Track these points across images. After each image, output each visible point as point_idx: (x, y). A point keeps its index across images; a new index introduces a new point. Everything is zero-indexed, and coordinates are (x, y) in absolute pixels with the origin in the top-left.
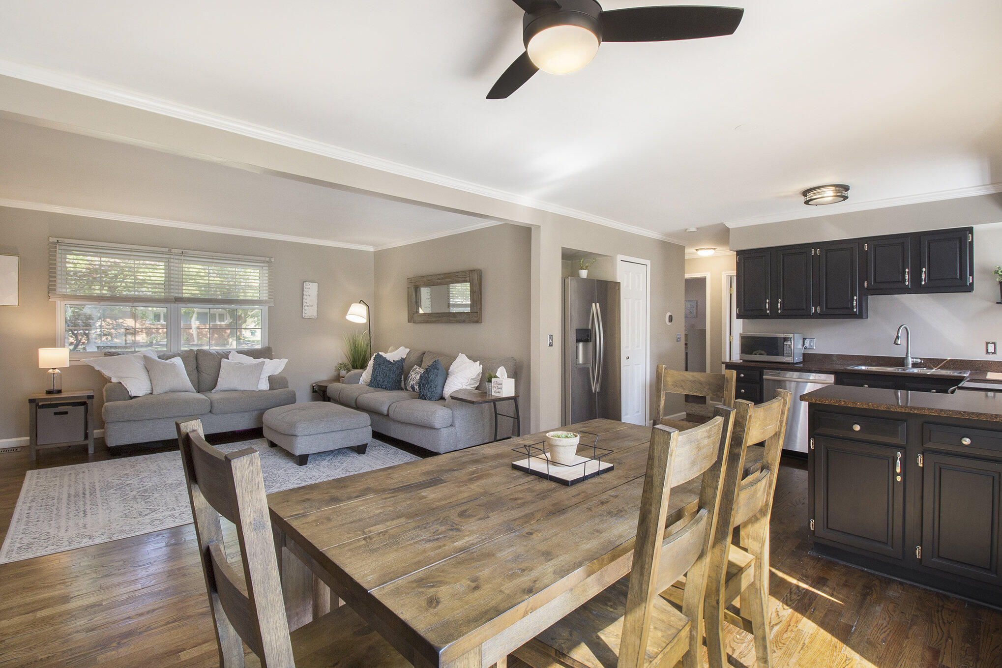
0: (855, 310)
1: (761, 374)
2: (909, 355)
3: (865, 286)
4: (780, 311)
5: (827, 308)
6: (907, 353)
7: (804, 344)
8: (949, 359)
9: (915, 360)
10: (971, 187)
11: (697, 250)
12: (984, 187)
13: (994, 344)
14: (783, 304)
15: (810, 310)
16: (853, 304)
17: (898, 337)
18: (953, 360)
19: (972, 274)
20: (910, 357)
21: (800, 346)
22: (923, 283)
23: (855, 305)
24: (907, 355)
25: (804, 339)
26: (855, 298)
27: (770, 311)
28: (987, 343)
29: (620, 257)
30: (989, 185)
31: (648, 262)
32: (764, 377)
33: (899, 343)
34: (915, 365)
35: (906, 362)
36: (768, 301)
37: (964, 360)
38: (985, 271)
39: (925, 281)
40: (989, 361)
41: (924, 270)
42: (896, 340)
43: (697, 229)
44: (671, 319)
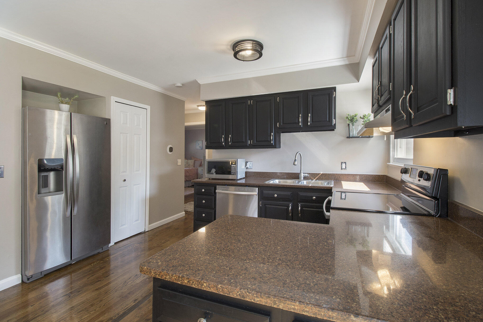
0: (272, 142)
1: (215, 189)
2: (302, 172)
3: (278, 125)
4: (230, 143)
5: (256, 141)
6: (301, 170)
7: (246, 165)
8: (322, 173)
9: (305, 175)
10: (334, 59)
11: (198, 106)
12: (342, 59)
13: (345, 163)
14: (232, 139)
15: (247, 142)
16: (271, 138)
17: (295, 160)
18: (324, 174)
19: (335, 118)
20: (302, 173)
21: (243, 167)
22: (309, 124)
23: (272, 139)
24: (301, 172)
25: (246, 163)
26: (272, 134)
27: (225, 144)
28: (342, 163)
29: (113, 99)
30: (346, 57)
31: (148, 107)
32: (217, 191)
33: (296, 164)
34: (305, 178)
35: (300, 176)
36: (223, 136)
37: (330, 174)
38: (341, 118)
39: (310, 122)
40: (343, 174)
41: (310, 115)
42: (294, 162)
43: (183, 85)
44: (171, 150)
